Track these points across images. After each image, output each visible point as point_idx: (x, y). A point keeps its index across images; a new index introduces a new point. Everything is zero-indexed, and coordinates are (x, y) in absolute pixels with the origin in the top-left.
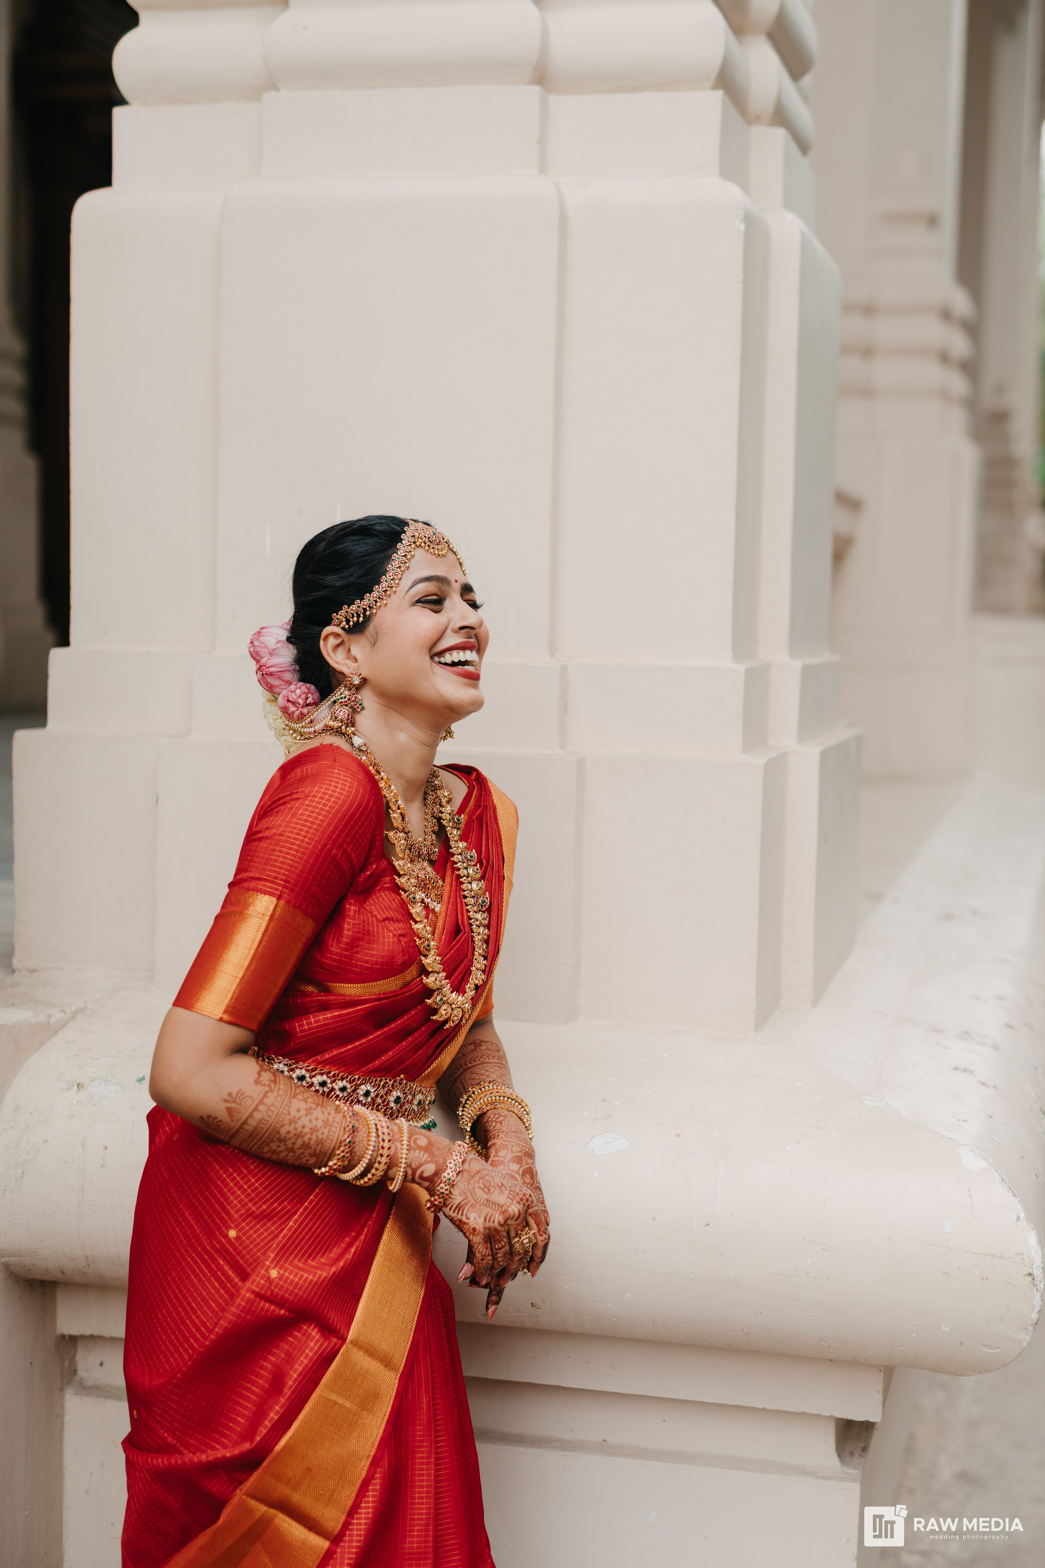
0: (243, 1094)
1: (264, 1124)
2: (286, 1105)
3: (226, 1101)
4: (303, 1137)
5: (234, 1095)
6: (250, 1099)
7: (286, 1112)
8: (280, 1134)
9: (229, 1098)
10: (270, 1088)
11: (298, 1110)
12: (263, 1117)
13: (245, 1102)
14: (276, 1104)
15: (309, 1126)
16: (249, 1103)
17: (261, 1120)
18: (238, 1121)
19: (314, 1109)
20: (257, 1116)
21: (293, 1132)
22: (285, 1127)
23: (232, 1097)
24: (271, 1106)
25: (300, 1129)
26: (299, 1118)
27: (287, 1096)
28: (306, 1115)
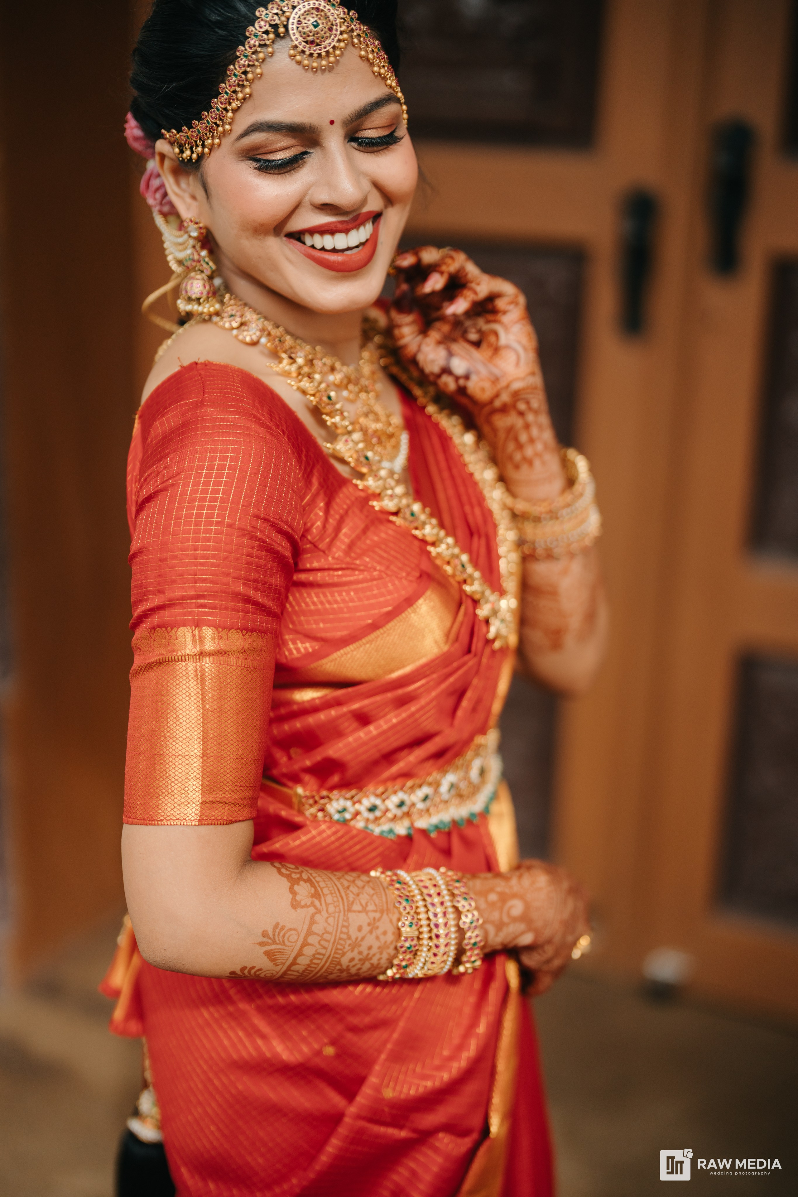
0: (282, 928)
1: (319, 959)
2: (343, 926)
3: (262, 944)
4: (371, 959)
5: (271, 934)
6: (293, 932)
7: (344, 936)
8: (341, 965)
9: (265, 940)
10: (315, 907)
11: (360, 929)
12: (316, 951)
13: (288, 940)
14: (330, 929)
15: (376, 945)
16: (294, 938)
17: (314, 955)
18: (283, 964)
19: (379, 919)
20: (309, 951)
21: (358, 957)
22: (347, 954)
23: (269, 938)
24: (323, 934)
25: (365, 953)
26: (363, 938)
27: (340, 912)
28: (371, 932)
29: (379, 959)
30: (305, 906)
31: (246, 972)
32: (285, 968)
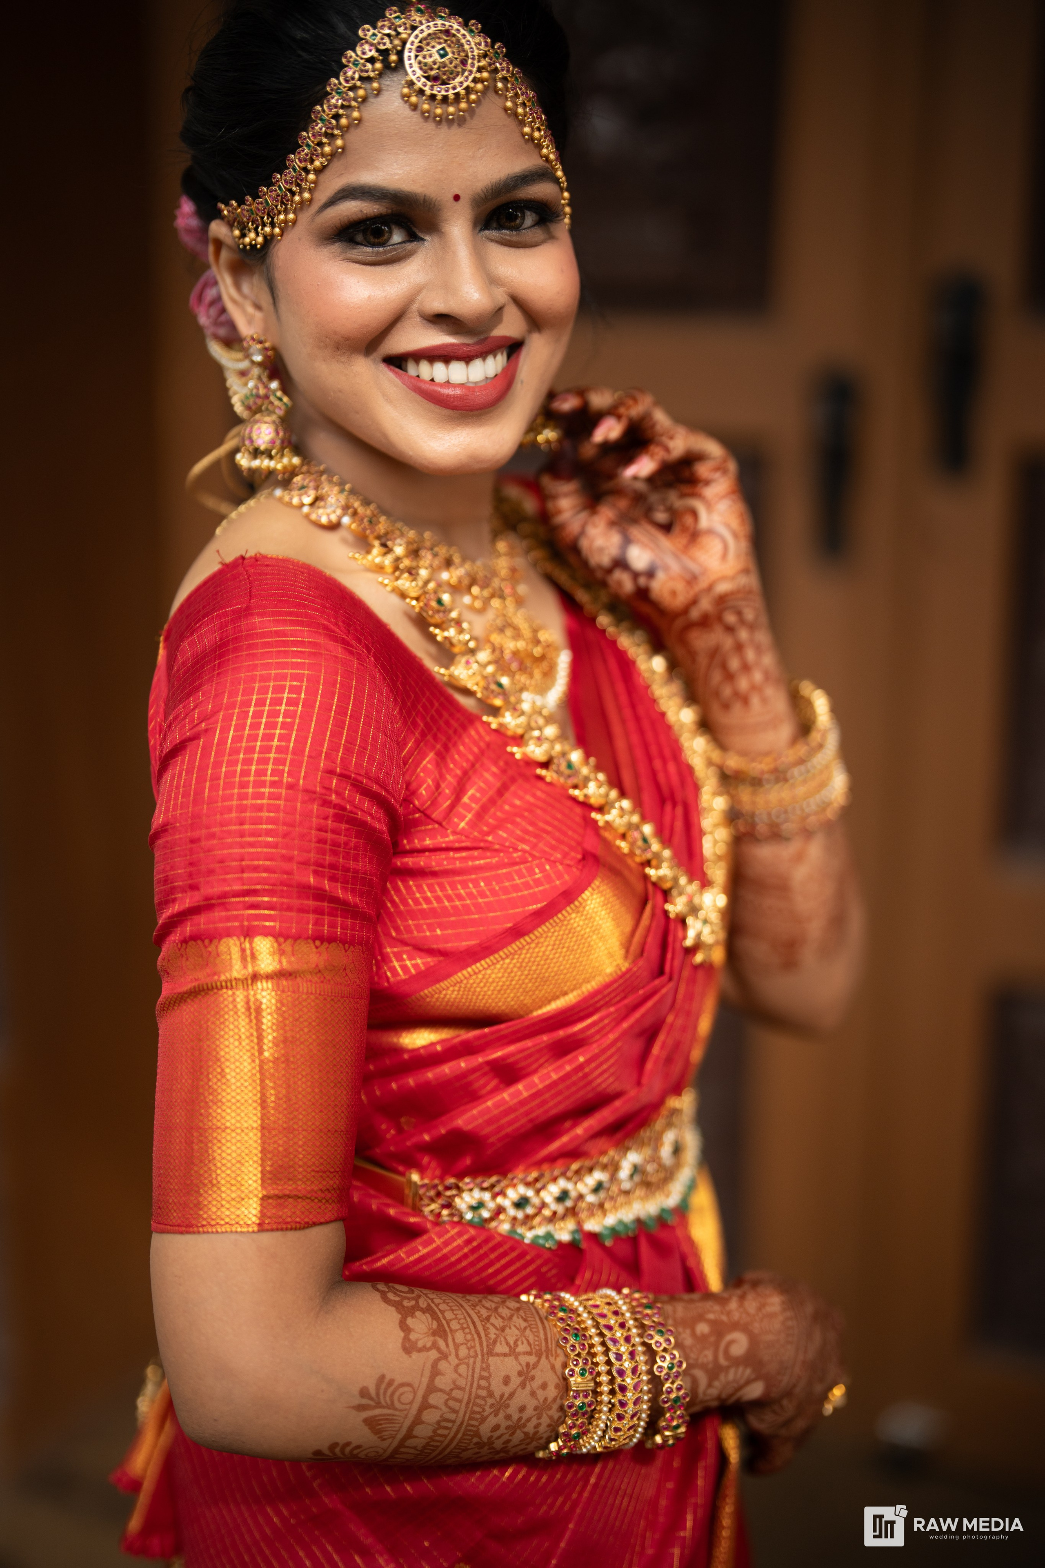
0: (391, 1383)
1: (446, 1428)
2: (481, 1377)
3: (360, 1408)
4: (524, 1425)
5: (373, 1391)
6: (406, 1389)
7: (483, 1393)
8: (480, 1437)
9: (365, 1401)
10: (439, 1350)
11: (507, 1381)
12: (441, 1416)
13: (399, 1401)
14: (461, 1382)
15: (531, 1404)
16: (408, 1397)
17: (438, 1422)
19: (535, 1366)
20: (431, 1417)
21: (504, 1424)
22: (488, 1420)
23: (371, 1399)
24: (452, 1390)
25: (515, 1417)
26: (512, 1395)
27: (476, 1356)
28: (523, 1385)
29: (537, 1426)
30: (424, 1349)
31: (337, 1450)
32: (395, 1444)
